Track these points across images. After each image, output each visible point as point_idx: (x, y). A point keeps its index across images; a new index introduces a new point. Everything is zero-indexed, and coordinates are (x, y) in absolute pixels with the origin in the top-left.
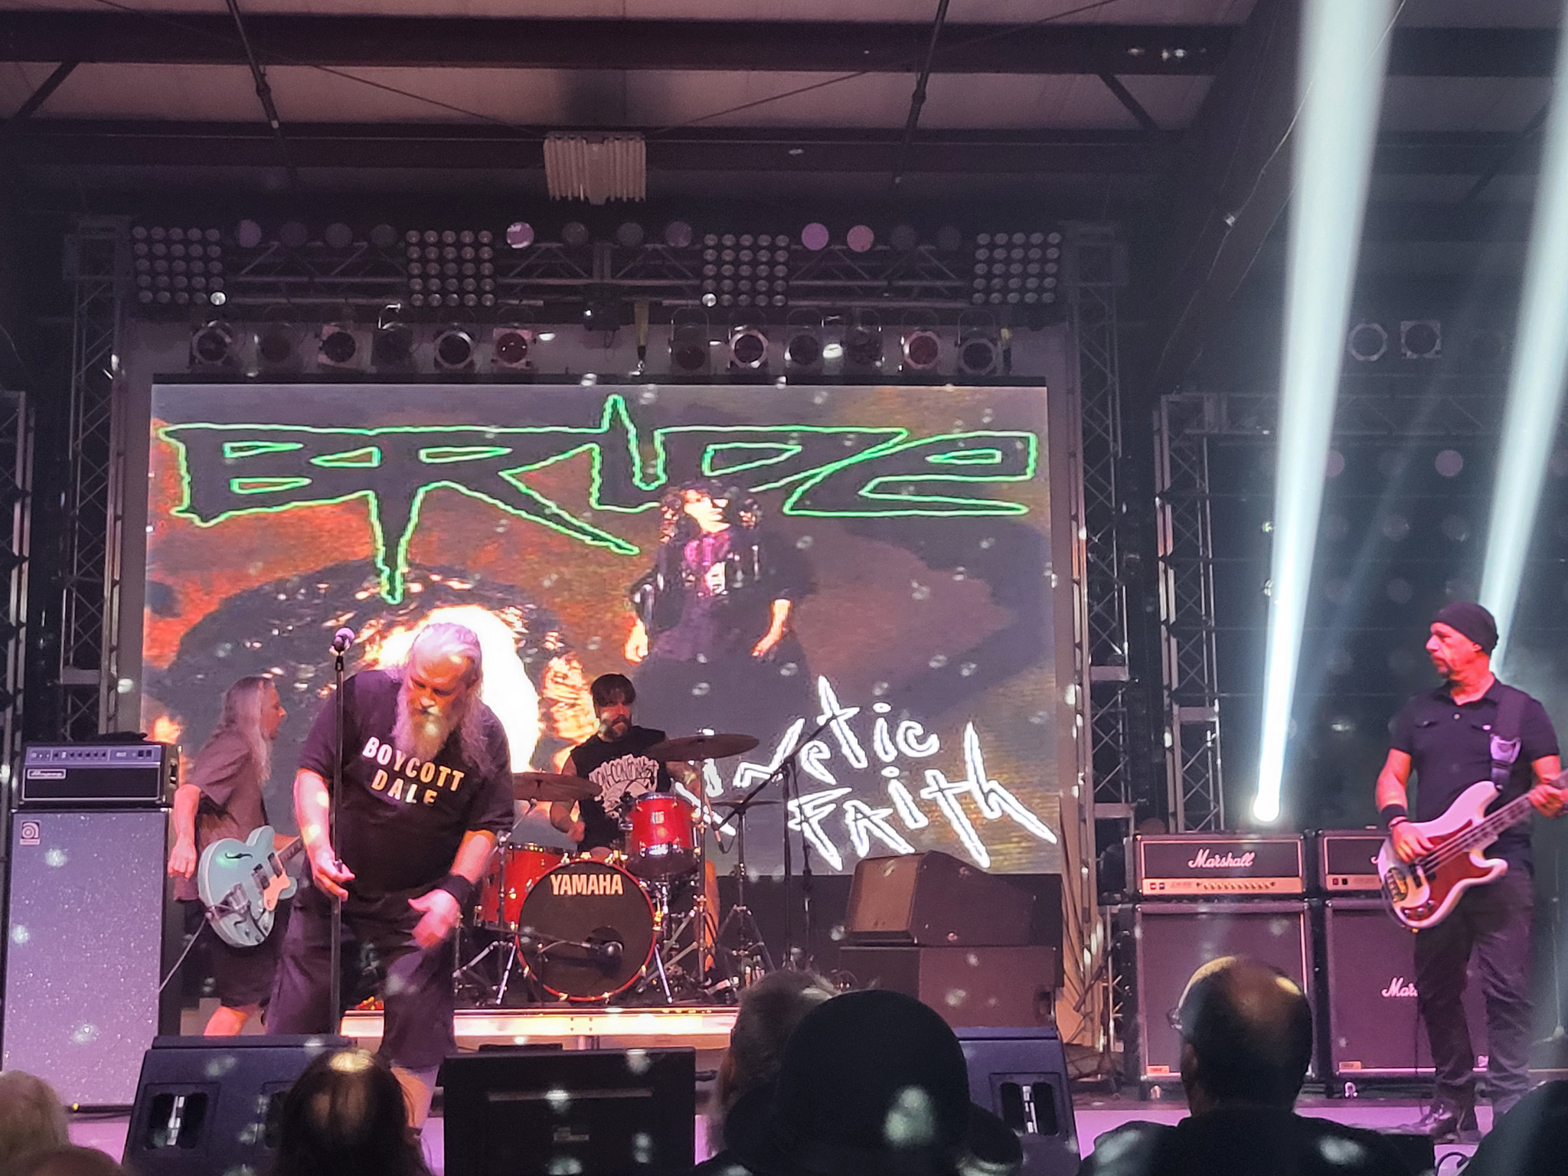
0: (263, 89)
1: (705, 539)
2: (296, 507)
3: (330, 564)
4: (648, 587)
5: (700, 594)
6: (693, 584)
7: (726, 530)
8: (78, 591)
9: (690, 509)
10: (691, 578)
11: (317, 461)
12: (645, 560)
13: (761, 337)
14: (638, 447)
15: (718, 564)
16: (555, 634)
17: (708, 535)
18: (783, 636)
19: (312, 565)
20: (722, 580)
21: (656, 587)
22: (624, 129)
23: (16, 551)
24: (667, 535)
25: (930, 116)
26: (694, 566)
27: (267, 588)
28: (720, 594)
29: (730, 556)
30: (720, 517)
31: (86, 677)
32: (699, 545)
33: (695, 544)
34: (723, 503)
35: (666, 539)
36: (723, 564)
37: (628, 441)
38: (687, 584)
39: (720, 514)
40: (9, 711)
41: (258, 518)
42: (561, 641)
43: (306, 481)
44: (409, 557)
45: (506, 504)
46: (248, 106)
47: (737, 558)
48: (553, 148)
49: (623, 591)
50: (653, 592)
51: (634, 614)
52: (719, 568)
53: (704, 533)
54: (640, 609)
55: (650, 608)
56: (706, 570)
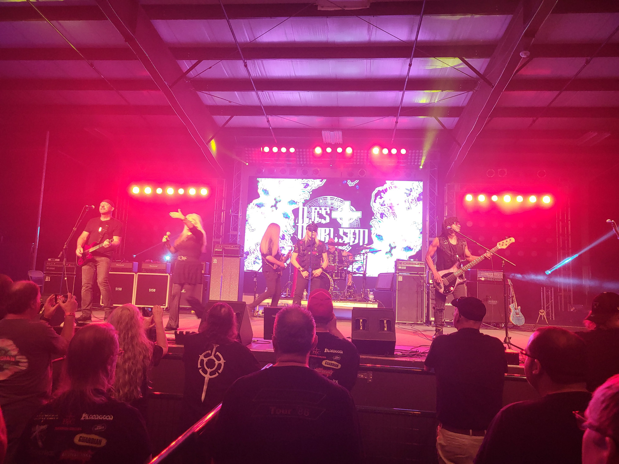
0: (268, 121)
8: (234, 217)
13: (365, 171)
22: (338, 129)
23: (223, 209)
25: (399, 126)
31: (235, 233)
40: (221, 239)
46: (266, 125)
48: (323, 133)
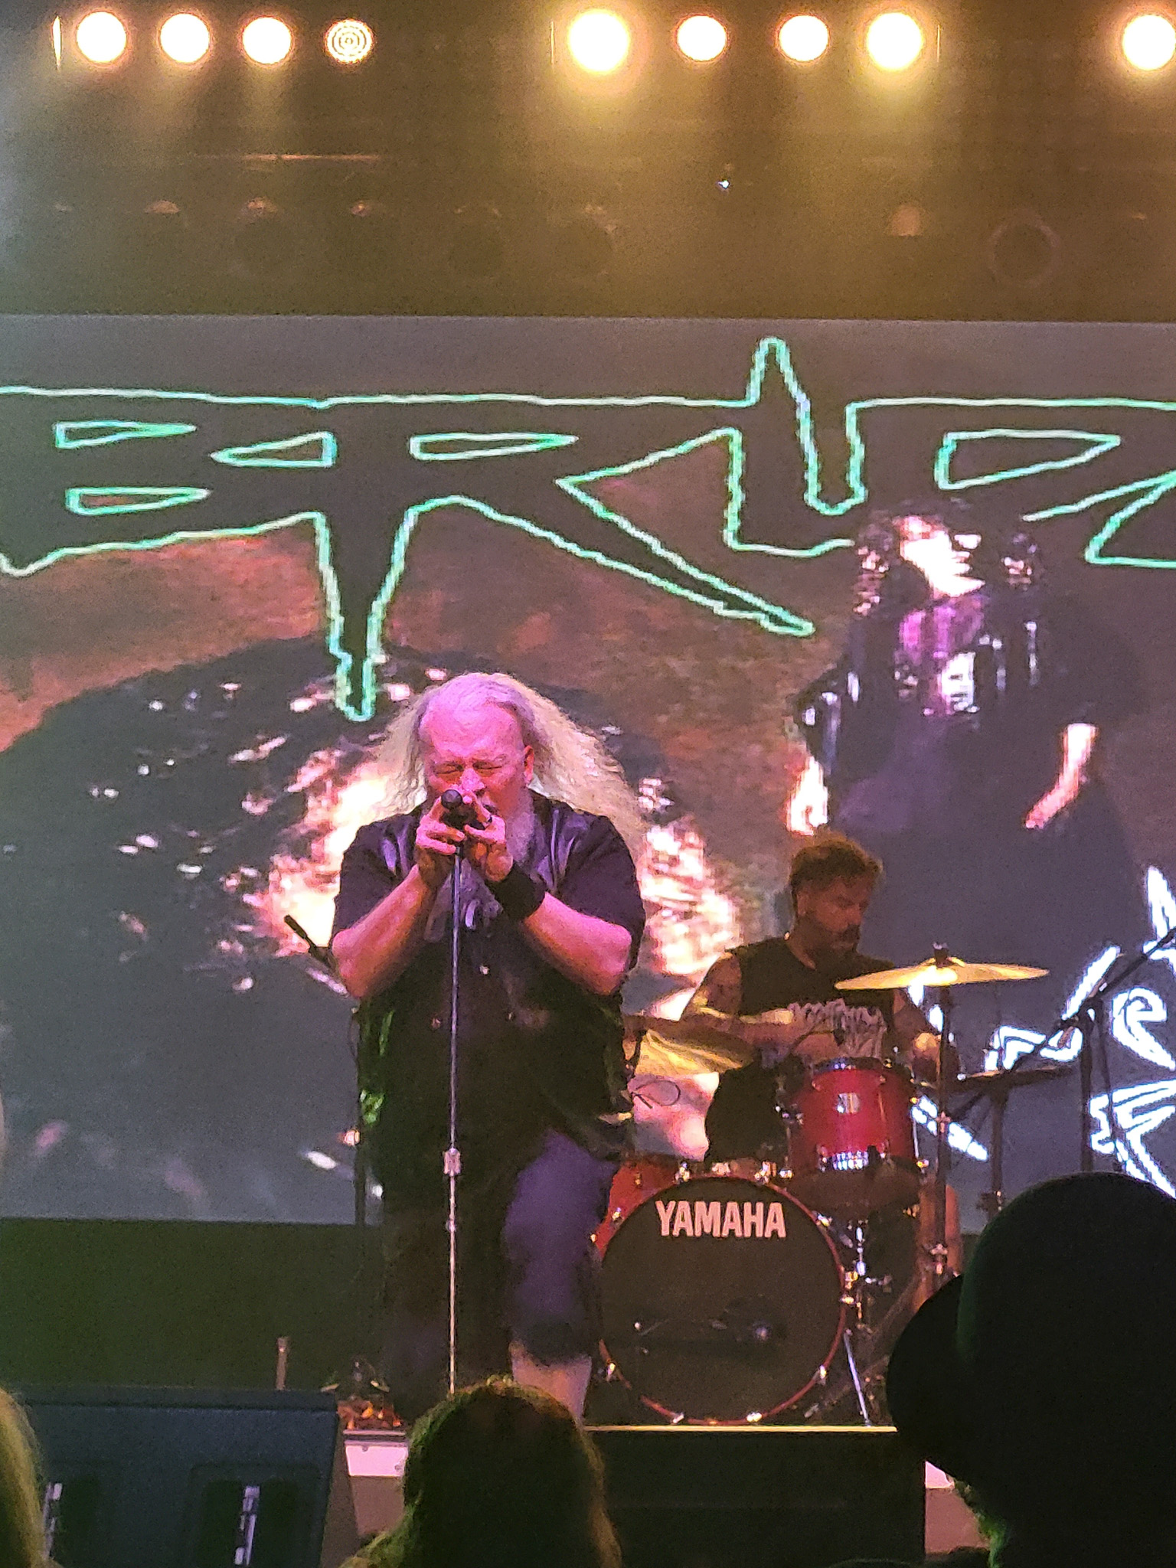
1: (939, 610)
2: (182, 540)
3: (242, 645)
4: (830, 698)
5: (927, 712)
6: (914, 692)
7: (977, 591)
9: (911, 551)
10: (911, 681)
11: (222, 457)
12: (824, 645)
14: (814, 434)
15: (961, 656)
16: (656, 782)
17: (944, 599)
18: (1082, 790)
19: (211, 648)
20: (967, 685)
21: (845, 696)
24: (868, 601)
26: (916, 658)
27: (129, 687)
28: (965, 712)
29: (985, 640)
30: (965, 568)
32: (926, 621)
33: (918, 617)
34: (971, 541)
35: (864, 608)
36: (971, 656)
37: (797, 425)
38: (905, 692)
39: (966, 561)
41: (116, 560)
42: (664, 795)
43: (201, 494)
44: (388, 633)
45: (568, 540)
47: (997, 644)
49: (783, 703)
50: (839, 705)
51: (803, 746)
52: (963, 664)
53: (936, 597)
54: (815, 738)
55: (834, 737)
56: (938, 667)
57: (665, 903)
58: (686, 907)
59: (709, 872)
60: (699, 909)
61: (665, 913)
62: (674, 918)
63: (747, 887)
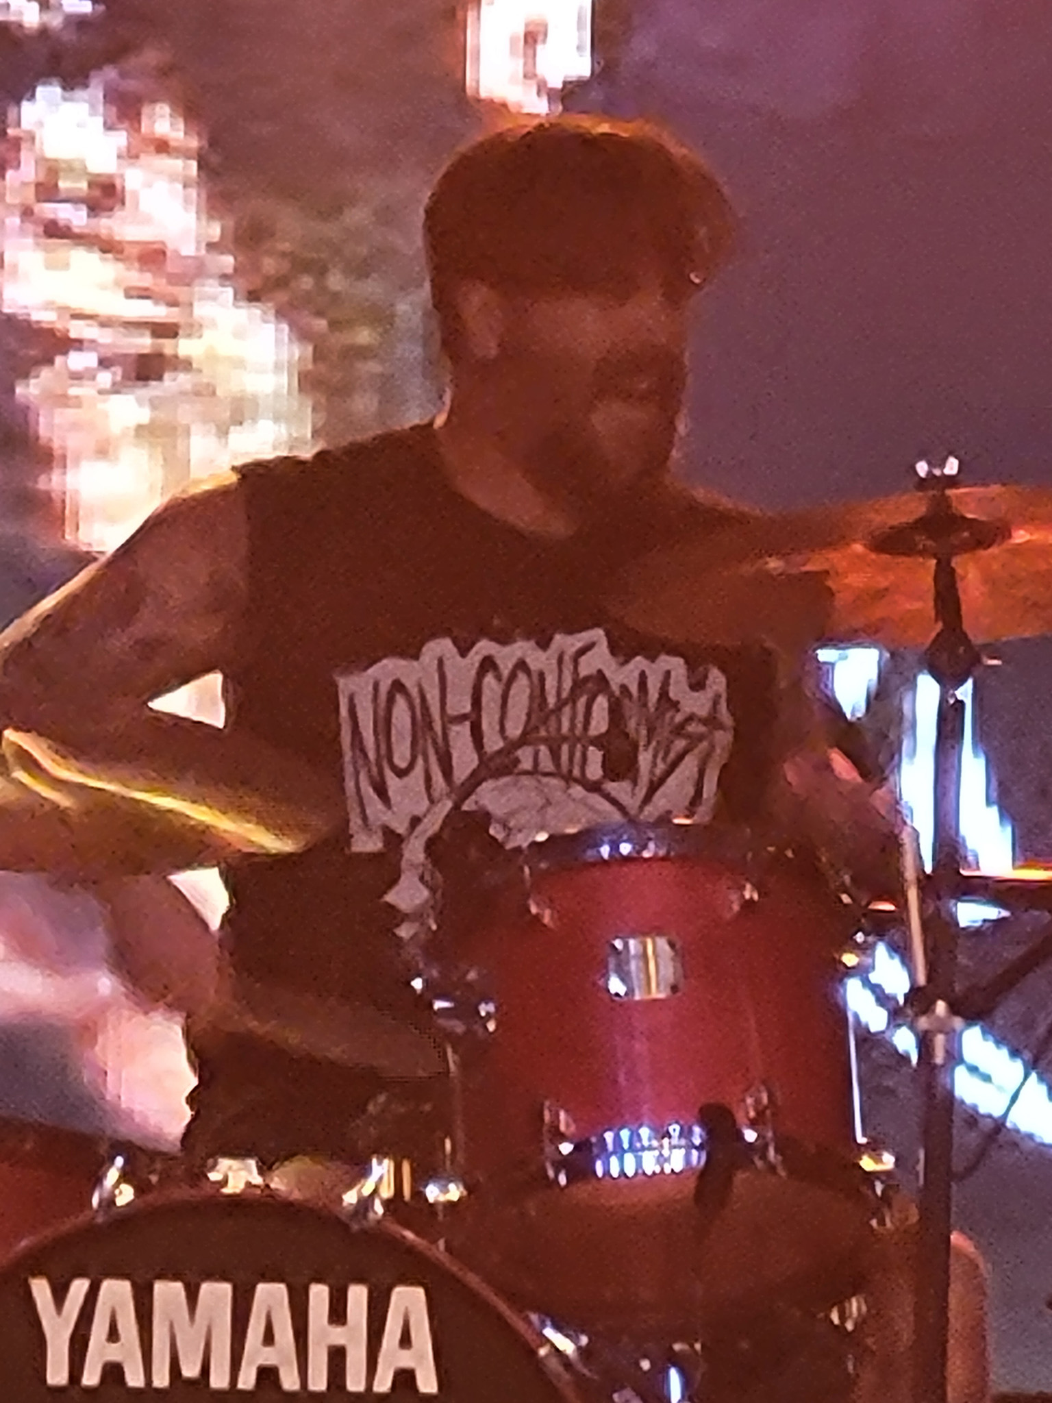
57: (77, 330)
58: (144, 343)
59: (215, 231)
60: (184, 347)
61: (78, 361)
62: (105, 378)
63: (336, 281)
